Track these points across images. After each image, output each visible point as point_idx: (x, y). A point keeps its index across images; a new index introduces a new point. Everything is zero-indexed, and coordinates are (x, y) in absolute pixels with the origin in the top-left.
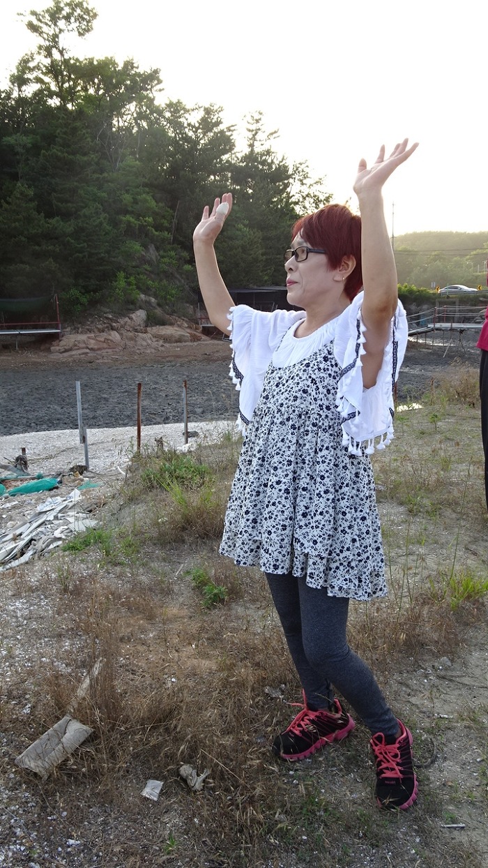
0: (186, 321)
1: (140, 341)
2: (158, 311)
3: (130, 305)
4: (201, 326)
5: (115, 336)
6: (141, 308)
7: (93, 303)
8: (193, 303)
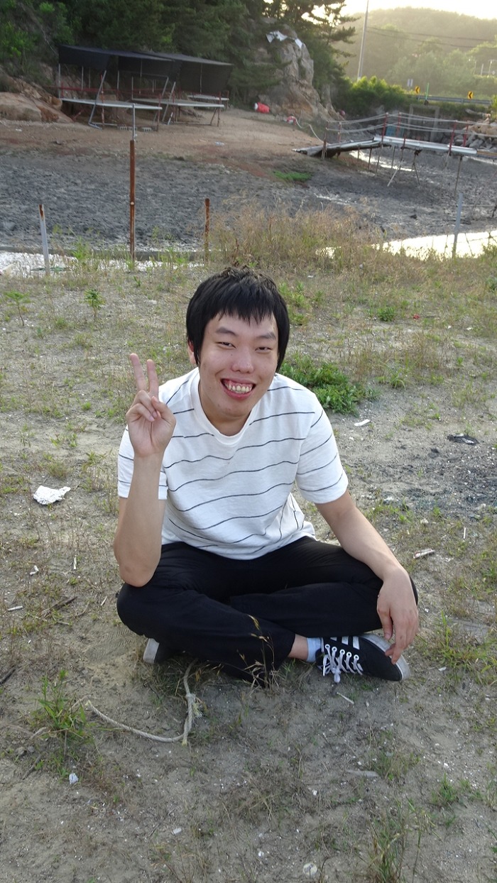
0: (38, 90)
4: (61, 100)
8: (52, 63)
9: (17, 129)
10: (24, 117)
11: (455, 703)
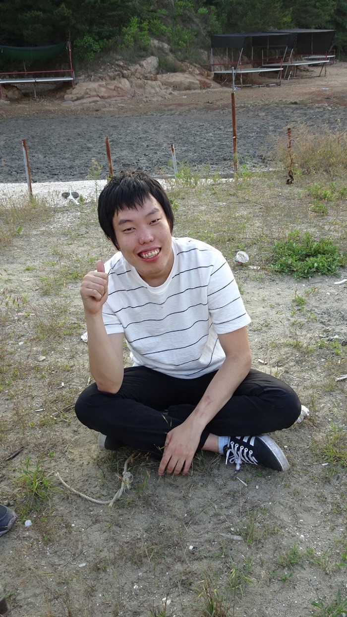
0: (198, 68)
1: (148, 89)
2: (171, 58)
3: (143, 51)
5: (125, 84)
6: (152, 54)
7: (106, 50)
8: (207, 49)
9: (183, 96)
10: (189, 88)
11: (327, 491)
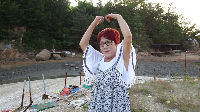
0: (147, 52)
4: (151, 53)
8: (149, 47)
9: (144, 58)
10: (145, 56)
